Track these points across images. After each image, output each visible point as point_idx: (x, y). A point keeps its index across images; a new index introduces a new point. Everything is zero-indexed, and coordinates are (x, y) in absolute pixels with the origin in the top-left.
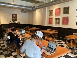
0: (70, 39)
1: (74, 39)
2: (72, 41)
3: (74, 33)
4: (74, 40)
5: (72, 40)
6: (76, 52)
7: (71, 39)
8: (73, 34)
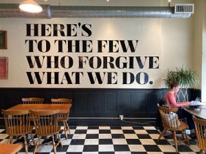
0: (15, 116)
1: (27, 112)
2: (22, 119)
3: (23, 100)
4: (25, 115)
5: (22, 116)
6: (32, 144)
7: (19, 116)
8: (22, 103)
